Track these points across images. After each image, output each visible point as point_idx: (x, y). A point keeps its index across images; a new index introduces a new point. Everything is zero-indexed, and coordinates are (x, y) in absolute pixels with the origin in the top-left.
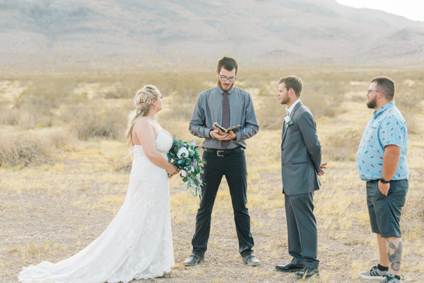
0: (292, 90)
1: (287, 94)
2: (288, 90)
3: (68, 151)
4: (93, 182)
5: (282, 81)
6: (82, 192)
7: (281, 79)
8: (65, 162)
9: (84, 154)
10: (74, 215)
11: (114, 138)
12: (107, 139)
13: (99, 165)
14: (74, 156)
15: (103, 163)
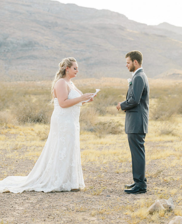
0: (136, 61)
1: (133, 64)
2: (133, 61)
3: (9, 128)
4: (24, 145)
5: (127, 56)
6: (14, 150)
7: (126, 54)
8: (6, 134)
9: (21, 130)
10: (6, 162)
11: (45, 123)
12: (40, 124)
13: (31, 137)
14: (13, 131)
15: (33, 136)
